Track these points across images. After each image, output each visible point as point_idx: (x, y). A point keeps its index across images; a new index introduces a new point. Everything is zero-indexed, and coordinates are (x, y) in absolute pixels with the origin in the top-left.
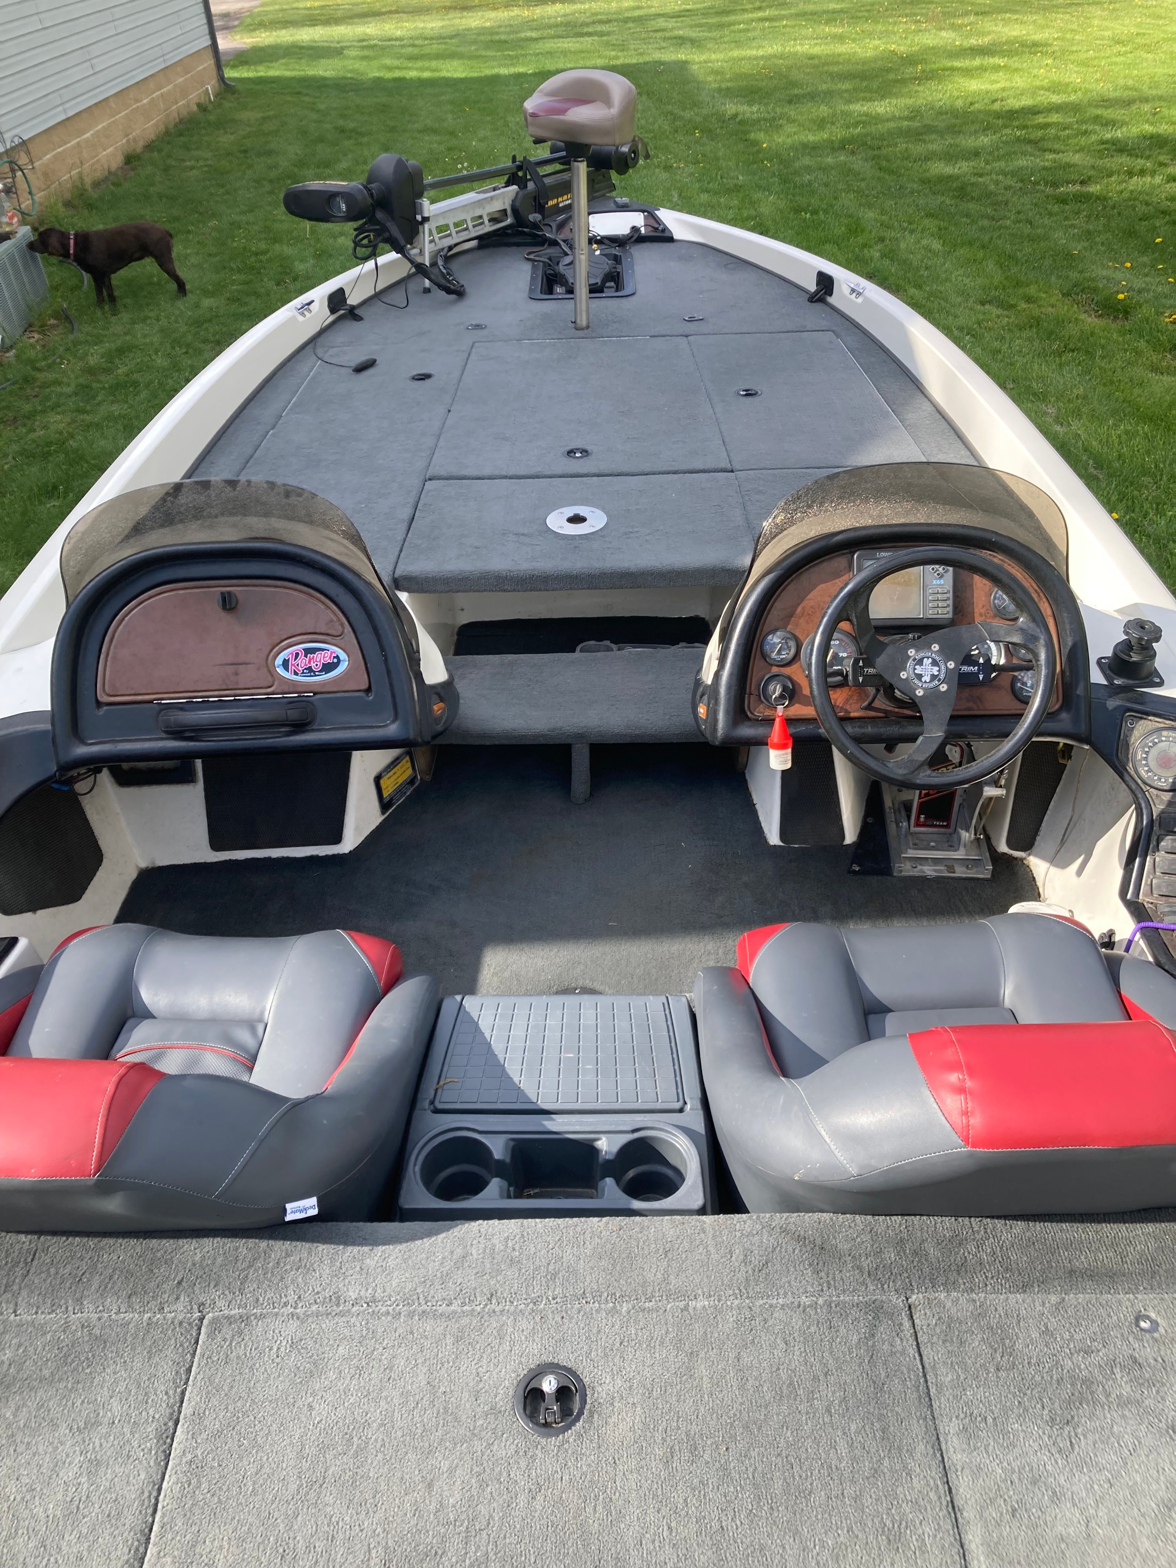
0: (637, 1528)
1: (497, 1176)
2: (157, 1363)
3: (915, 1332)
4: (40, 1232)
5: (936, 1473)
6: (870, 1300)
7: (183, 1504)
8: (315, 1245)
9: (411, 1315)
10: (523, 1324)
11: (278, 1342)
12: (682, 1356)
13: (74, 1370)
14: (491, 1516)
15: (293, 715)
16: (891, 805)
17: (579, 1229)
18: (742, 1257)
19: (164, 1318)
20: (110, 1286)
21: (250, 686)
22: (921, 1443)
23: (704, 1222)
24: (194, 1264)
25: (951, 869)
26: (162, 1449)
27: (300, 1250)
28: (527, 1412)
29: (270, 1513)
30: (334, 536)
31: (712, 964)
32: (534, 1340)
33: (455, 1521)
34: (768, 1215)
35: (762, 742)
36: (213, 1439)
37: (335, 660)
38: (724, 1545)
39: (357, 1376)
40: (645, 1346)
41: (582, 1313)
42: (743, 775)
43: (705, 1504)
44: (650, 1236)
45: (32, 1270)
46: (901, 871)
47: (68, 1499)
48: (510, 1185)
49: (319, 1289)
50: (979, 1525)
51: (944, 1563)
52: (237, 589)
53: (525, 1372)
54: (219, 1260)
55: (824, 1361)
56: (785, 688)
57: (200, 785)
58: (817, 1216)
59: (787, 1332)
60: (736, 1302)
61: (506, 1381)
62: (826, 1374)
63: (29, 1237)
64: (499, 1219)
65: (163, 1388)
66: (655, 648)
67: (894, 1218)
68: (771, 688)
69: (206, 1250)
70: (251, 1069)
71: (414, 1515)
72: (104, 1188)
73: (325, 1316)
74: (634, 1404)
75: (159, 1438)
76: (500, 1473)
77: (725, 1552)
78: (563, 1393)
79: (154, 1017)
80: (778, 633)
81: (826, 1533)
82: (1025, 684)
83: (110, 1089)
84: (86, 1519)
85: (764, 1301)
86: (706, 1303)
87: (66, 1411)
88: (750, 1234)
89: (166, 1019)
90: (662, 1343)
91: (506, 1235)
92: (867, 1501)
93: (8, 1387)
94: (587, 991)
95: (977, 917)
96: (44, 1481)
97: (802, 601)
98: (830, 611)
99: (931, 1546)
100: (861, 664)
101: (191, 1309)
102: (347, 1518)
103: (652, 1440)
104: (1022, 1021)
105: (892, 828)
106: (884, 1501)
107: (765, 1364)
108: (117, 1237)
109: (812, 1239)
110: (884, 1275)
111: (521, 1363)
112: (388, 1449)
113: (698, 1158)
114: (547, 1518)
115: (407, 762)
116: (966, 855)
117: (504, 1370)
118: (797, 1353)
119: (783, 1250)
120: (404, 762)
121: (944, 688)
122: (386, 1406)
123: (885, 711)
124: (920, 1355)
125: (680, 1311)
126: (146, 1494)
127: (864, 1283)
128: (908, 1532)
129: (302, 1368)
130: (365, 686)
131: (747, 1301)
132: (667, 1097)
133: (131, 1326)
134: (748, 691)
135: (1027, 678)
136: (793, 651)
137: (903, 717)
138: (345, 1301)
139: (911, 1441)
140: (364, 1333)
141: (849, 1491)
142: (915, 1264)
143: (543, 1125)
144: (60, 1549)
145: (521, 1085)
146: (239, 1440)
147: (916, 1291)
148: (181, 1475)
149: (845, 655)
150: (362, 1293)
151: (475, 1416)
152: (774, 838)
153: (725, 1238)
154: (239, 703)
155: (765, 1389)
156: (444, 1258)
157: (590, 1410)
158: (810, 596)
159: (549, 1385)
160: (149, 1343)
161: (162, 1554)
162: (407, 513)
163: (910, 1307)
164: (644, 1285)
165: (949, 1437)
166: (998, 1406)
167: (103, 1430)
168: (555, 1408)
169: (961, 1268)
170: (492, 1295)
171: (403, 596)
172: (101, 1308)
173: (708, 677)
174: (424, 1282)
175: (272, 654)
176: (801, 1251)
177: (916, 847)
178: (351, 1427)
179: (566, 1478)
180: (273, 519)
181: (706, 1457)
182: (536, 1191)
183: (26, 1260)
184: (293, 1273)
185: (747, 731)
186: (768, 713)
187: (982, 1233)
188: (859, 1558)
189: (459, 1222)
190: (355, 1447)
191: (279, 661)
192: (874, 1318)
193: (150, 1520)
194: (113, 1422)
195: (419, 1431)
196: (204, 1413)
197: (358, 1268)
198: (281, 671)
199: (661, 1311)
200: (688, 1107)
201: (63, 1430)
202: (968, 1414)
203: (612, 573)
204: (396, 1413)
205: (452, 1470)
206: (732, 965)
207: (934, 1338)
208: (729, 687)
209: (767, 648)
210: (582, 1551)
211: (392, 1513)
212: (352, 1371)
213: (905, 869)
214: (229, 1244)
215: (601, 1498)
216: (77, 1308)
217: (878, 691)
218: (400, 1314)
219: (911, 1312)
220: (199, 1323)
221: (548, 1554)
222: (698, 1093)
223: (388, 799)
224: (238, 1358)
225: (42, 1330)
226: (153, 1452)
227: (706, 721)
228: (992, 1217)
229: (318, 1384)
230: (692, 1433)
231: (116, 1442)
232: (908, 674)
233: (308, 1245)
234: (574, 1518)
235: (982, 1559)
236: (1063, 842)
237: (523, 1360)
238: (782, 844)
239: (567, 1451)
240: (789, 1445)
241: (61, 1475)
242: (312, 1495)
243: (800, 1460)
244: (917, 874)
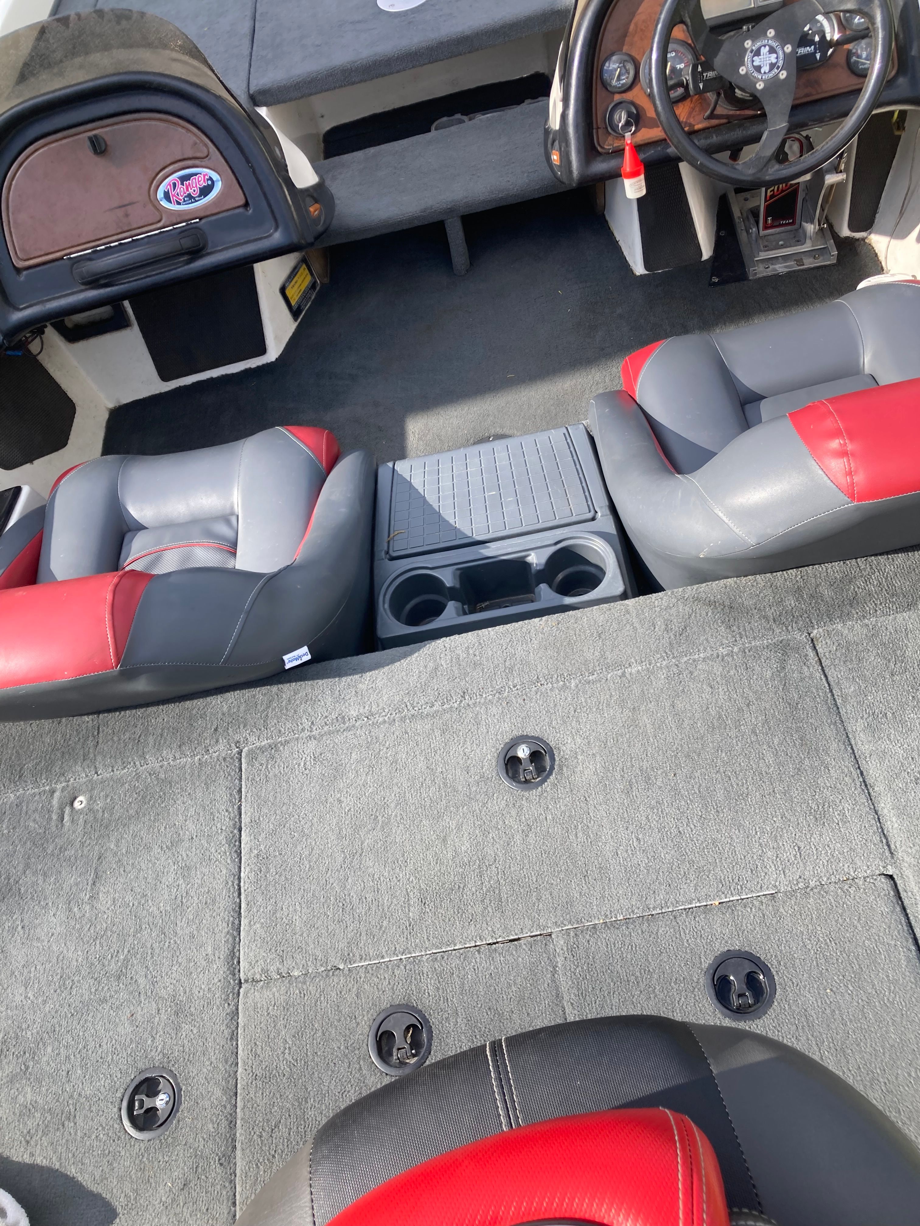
0: (612, 843)
1: (451, 600)
2: (214, 791)
3: (820, 659)
4: (98, 712)
5: (848, 763)
6: (777, 641)
7: (259, 886)
8: (316, 681)
9: (403, 719)
10: (494, 710)
11: (304, 759)
12: (626, 712)
13: (153, 806)
14: (496, 854)
15: (187, 243)
16: (740, 215)
17: (524, 630)
18: (663, 627)
19: (211, 757)
20: (162, 742)
21: (142, 224)
22: (834, 743)
23: (628, 605)
24: (223, 714)
25: (800, 262)
26: (233, 850)
27: (305, 688)
28: (510, 775)
29: (326, 881)
30: (174, 55)
31: (601, 391)
32: (504, 721)
33: (469, 862)
34: (681, 590)
35: (616, 175)
36: (271, 837)
37: (210, 182)
38: (684, 844)
39: (371, 772)
40: (594, 710)
41: (539, 693)
42: (604, 216)
43: (664, 817)
44: (584, 624)
45: (100, 741)
46: (756, 274)
47: (173, 897)
48: (463, 604)
49: (326, 714)
50: (889, 795)
51: (863, 828)
52: (102, 131)
53: (502, 746)
54: (242, 708)
55: (746, 695)
56: (629, 115)
57: (136, 328)
58: (723, 582)
59: (711, 678)
60: (664, 663)
61: (489, 756)
62: (748, 705)
63: (90, 717)
64: (459, 634)
65: (223, 808)
66: (503, 110)
67: (789, 572)
68: (616, 117)
69: (230, 702)
70: (234, 554)
71: (437, 863)
72: (128, 674)
73: (336, 733)
74: (593, 754)
75: (229, 843)
76: (498, 823)
77: (685, 849)
78: (535, 756)
79: (146, 528)
80: (614, 58)
81: (764, 822)
82: (859, 57)
83: (109, 597)
84: (190, 909)
85: (688, 658)
86: (640, 668)
87: (154, 837)
88: (668, 608)
89: (156, 528)
90: (608, 705)
91: (466, 645)
92: (795, 793)
93: (106, 827)
94: (499, 437)
95: (827, 300)
96: (152, 889)
97: (634, 16)
98: (663, 16)
99: (851, 817)
100: (700, 69)
101: (230, 746)
102: (386, 874)
103: (613, 779)
104: (883, 382)
105: (743, 237)
106: (809, 791)
107: (696, 706)
108: (158, 705)
109: (721, 602)
110: (787, 619)
111: (497, 739)
112: (406, 821)
113: (614, 555)
114: (540, 848)
115: (304, 269)
116: (813, 246)
117: (485, 748)
118: (722, 693)
119: (698, 615)
120: (301, 270)
121: (783, 75)
122: (398, 790)
123: (727, 117)
124: (826, 676)
125: (618, 678)
126: (230, 883)
127: (771, 628)
128: (831, 810)
129: (326, 774)
130: (242, 202)
131: (674, 661)
132: (580, 511)
133: (187, 767)
134: (595, 126)
135: (861, 49)
136: (632, 73)
137: (746, 119)
138: (349, 719)
139: (826, 743)
140: (369, 740)
141: (779, 788)
142: (813, 605)
143: (480, 553)
144: (176, 933)
145: (457, 525)
146: (291, 834)
147: (816, 627)
148: (253, 866)
149: (682, 66)
150: (361, 711)
151: (469, 785)
152: (639, 268)
153: (647, 614)
154: (138, 243)
155: (699, 724)
156: (420, 672)
157: (559, 765)
158: (640, 10)
159: (523, 752)
160: (204, 778)
161: (252, 923)
162: (247, 25)
163: (812, 640)
164: (586, 662)
165: (857, 734)
166: (896, 703)
167: (186, 844)
168: (531, 768)
169: (854, 601)
170: (464, 693)
171: (263, 111)
172: (160, 759)
173: (555, 123)
174: (408, 693)
175: (152, 188)
176: (713, 613)
177: (767, 248)
178: (375, 810)
179: (549, 817)
180: (114, 51)
181: (659, 783)
182: (486, 604)
183: (93, 734)
184: (303, 706)
185: (600, 167)
186: (617, 144)
187: (869, 569)
188: (793, 835)
189: (426, 642)
190: (380, 823)
191: (160, 194)
192: (783, 655)
193: (238, 900)
194: (192, 838)
195: (428, 804)
196: (259, 819)
197: (354, 692)
198: (164, 203)
199: (604, 681)
200: (599, 514)
201: (156, 850)
202: (871, 714)
203: (448, 41)
204: (407, 794)
205: (459, 827)
206: (618, 388)
207: (836, 660)
208: (577, 126)
209: (606, 76)
210: (571, 867)
211: (419, 865)
212: (366, 770)
213: (757, 271)
214: (247, 693)
215: (580, 827)
216: (142, 762)
217: (719, 94)
218: (394, 720)
219: (814, 644)
220: (239, 756)
221: (546, 873)
222: (606, 502)
223: (297, 306)
224: (275, 776)
225: (120, 782)
226: (228, 854)
227: (560, 166)
228: (876, 555)
229: (342, 784)
230: (645, 768)
231: (198, 851)
232: (747, 68)
233: (310, 683)
234: (562, 844)
235: (894, 819)
236: (901, 213)
237: (499, 737)
238: (647, 272)
239: (546, 798)
240: (725, 764)
241: (163, 881)
242: (355, 862)
243: (735, 773)
244: (770, 274)
